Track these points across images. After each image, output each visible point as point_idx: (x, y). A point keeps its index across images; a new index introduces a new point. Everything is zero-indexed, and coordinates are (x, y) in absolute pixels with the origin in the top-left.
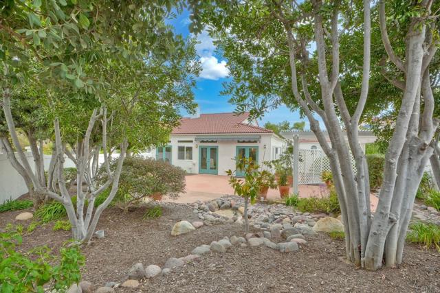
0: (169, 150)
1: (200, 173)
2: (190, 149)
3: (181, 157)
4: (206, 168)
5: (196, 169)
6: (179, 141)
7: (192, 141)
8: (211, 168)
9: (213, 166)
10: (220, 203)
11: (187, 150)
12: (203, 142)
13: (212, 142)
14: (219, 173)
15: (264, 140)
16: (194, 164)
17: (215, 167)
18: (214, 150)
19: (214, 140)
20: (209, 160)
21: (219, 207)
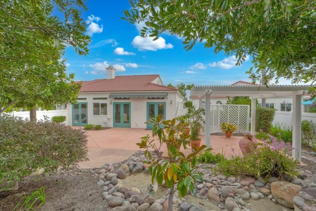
0: (84, 106)
1: (114, 126)
2: (104, 105)
3: (96, 113)
4: (120, 122)
5: (111, 124)
6: (94, 99)
7: (106, 99)
8: (125, 122)
9: (126, 120)
10: (131, 166)
11: (101, 107)
12: (116, 99)
13: (125, 98)
14: (132, 126)
15: (170, 97)
16: (109, 119)
17: (128, 120)
18: (127, 106)
19: (127, 97)
20: (123, 115)
21: (131, 171)
